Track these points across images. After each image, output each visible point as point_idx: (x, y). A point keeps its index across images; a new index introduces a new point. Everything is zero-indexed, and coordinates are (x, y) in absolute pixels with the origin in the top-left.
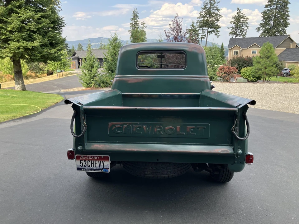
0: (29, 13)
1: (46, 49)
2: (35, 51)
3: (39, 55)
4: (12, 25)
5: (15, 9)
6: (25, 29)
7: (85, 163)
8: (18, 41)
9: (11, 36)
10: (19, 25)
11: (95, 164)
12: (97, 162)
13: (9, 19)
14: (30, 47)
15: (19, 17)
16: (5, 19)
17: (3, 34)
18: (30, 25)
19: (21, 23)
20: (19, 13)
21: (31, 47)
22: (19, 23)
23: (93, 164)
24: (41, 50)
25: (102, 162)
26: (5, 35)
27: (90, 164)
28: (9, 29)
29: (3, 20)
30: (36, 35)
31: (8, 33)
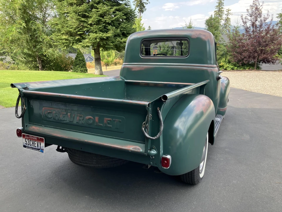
0: (106, 8)
1: (119, 39)
2: (109, 40)
3: (112, 44)
4: (92, 19)
5: (95, 5)
6: (102, 21)
7: (28, 142)
8: (96, 32)
9: (91, 28)
10: (97, 19)
11: (35, 144)
12: (36, 143)
13: (90, 14)
14: (105, 37)
15: (98, 12)
16: (87, 14)
17: (85, 26)
18: (106, 18)
19: (100, 17)
20: (98, 9)
21: (106, 37)
22: (97, 17)
23: (33, 143)
24: (114, 40)
25: (39, 143)
26: (87, 27)
27: (31, 143)
28: (90, 22)
30: (110, 27)
31: (89, 26)
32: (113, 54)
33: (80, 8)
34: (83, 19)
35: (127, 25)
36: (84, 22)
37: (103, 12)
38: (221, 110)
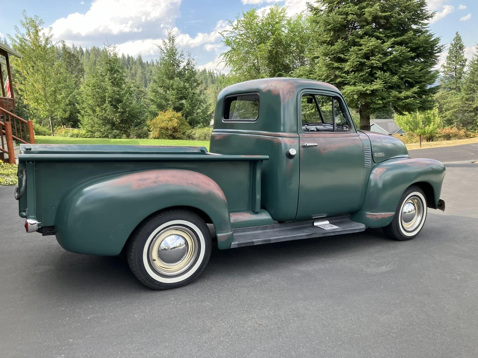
1: (394, 93)
3: (381, 102)
4: (348, 63)
5: (357, 40)
6: (366, 66)
8: (354, 84)
9: (347, 78)
13: (346, 56)
14: (368, 92)
15: (360, 50)
16: (342, 56)
17: (339, 76)
18: (374, 60)
19: (364, 59)
20: (361, 45)
21: (370, 91)
22: (358, 59)
24: (385, 95)
26: (342, 77)
28: (346, 69)
29: (341, 57)
30: (379, 73)
31: (344, 74)
32: (436, 118)
33: (333, 47)
34: (336, 65)
35: (413, 68)
36: (338, 68)
37: (369, 50)
38: (369, 217)
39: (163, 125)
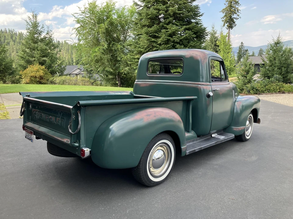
0: (174, 28)
4: (161, 39)
5: (165, 26)
6: (171, 41)
9: (160, 48)
10: (166, 38)
11: (29, 135)
13: (159, 34)
15: (167, 32)
16: (157, 35)
18: (175, 38)
19: (169, 37)
20: (167, 29)
22: (166, 37)
28: (159, 43)
29: (156, 35)
30: (178, 46)
31: (158, 46)
33: (151, 29)
34: (153, 40)
35: (196, 44)
36: (154, 42)
37: (172, 32)
38: (235, 129)
39: (32, 74)
